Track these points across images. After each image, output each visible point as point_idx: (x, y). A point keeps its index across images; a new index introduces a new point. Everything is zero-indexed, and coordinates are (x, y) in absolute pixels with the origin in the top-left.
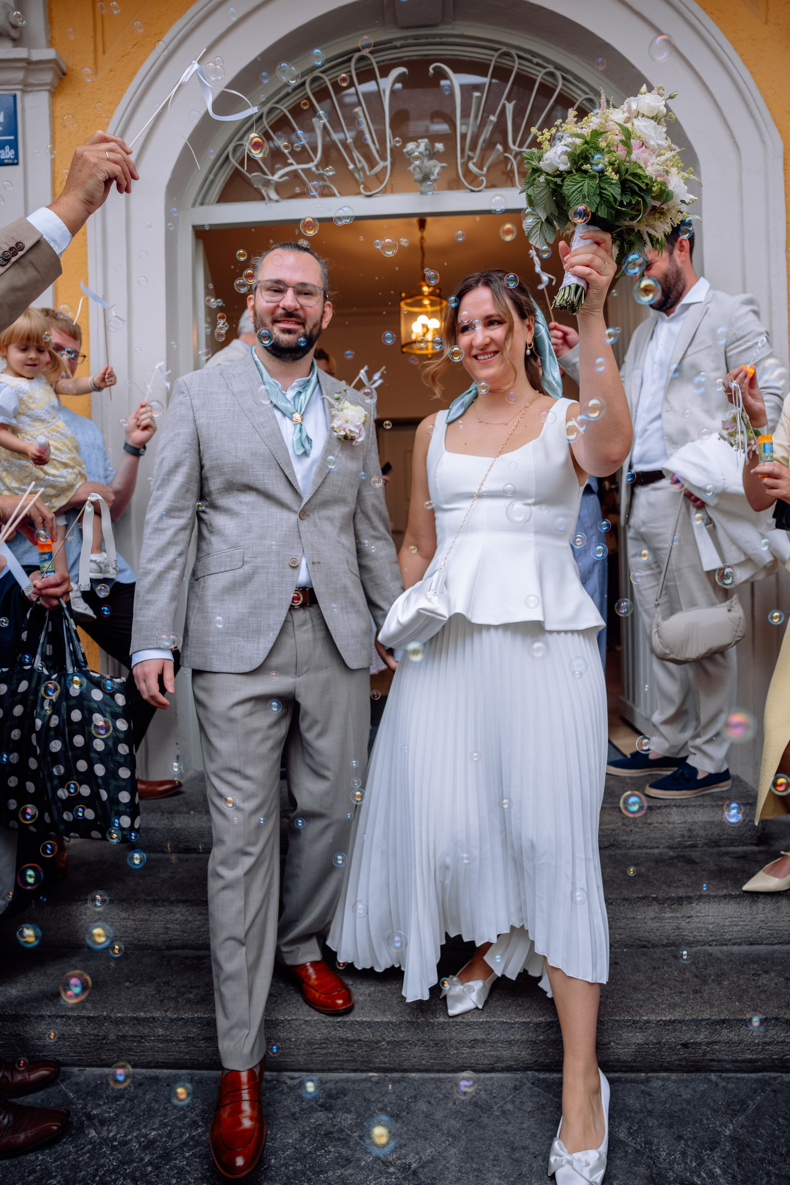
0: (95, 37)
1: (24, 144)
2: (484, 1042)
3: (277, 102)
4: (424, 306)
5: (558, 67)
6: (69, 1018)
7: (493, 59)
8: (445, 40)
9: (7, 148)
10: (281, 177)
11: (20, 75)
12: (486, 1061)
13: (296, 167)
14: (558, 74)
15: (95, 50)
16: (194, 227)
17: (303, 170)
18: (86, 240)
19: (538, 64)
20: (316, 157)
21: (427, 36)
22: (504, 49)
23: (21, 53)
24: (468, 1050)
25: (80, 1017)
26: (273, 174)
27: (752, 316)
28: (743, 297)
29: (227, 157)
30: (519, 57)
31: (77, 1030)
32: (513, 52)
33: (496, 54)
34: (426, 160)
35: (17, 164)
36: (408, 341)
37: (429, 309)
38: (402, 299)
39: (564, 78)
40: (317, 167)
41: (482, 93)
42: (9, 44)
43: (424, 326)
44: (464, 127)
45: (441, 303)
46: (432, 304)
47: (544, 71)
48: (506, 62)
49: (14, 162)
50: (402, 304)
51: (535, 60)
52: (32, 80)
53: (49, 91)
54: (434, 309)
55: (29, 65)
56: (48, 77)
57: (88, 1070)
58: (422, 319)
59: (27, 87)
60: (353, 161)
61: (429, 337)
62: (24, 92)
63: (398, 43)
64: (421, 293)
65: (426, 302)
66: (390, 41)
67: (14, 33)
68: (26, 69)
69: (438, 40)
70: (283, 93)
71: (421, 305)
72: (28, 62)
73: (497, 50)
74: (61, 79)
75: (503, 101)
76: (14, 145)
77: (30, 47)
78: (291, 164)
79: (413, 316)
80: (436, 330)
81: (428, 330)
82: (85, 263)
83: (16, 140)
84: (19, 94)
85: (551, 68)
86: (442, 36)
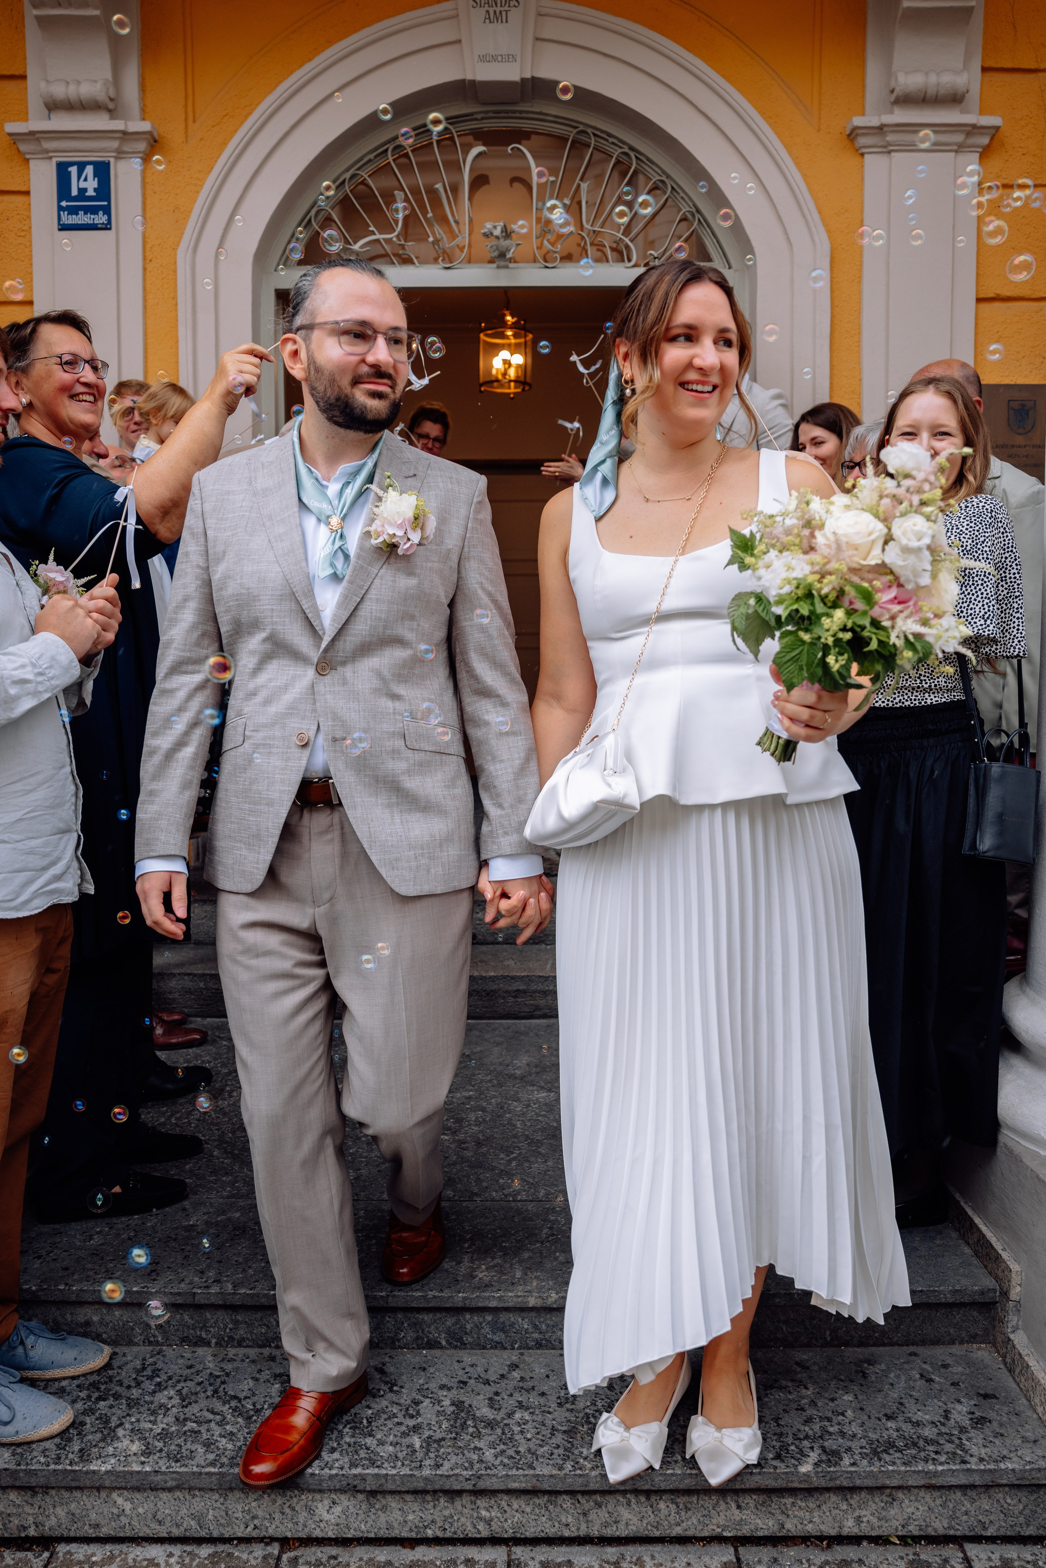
0: (186, 106)
1: (117, 208)
2: (525, 992)
3: (358, 169)
4: (507, 337)
5: (632, 149)
6: (195, 975)
7: (572, 134)
8: (524, 115)
9: (101, 213)
10: (361, 247)
11: (115, 144)
12: (527, 1010)
13: (378, 236)
14: (632, 154)
15: (186, 119)
16: (276, 290)
17: (385, 240)
18: (176, 304)
19: (613, 143)
20: (397, 225)
21: (507, 112)
22: (581, 128)
23: (118, 125)
24: (512, 999)
25: (204, 975)
26: (355, 243)
27: (781, 410)
28: (774, 391)
29: (310, 220)
30: (595, 135)
31: (202, 985)
32: (589, 131)
33: (575, 131)
34: (502, 240)
35: (110, 229)
36: (488, 379)
37: (513, 341)
38: (482, 330)
39: (637, 157)
40: (398, 236)
41: (557, 177)
42: (105, 116)
43: (507, 362)
44: (540, 204)
45: (525, 336)
46: (515, 336)
47: (620, 151)
48: (583, 138)
49: (107, 227)
50: (482, 336)
51: (611, 140)
52: (126, 148)
53: (141, 158)
54: (518, 341)
55: (125, 135)
56: (142, 146)
57: (209, 1020)
58: (504, 354)
59: (120, 154)
60: (434, 234)
61: (512, 373)
62: (116, 158)
63: (479, 116)
64: (504, 324)
65: (509, 333)
66: (472, 114)
67: (111, 106)
68: (122, 140)
69: (518, 115)
70: (366, 160)
71: (503, 336)
72: (124, 133)
73: (576, 128)
74: (152, 146)
75: (577, 181)
76: (107, 210)
77: (126, 118)
78: (373, 233)
79: (495, 349)
80: (518, 366)
81: (510, 365)
82: (176, 327)
83: (109, 205)
84: (112, 160)
85: (626, 150)
86: (521, 112)
